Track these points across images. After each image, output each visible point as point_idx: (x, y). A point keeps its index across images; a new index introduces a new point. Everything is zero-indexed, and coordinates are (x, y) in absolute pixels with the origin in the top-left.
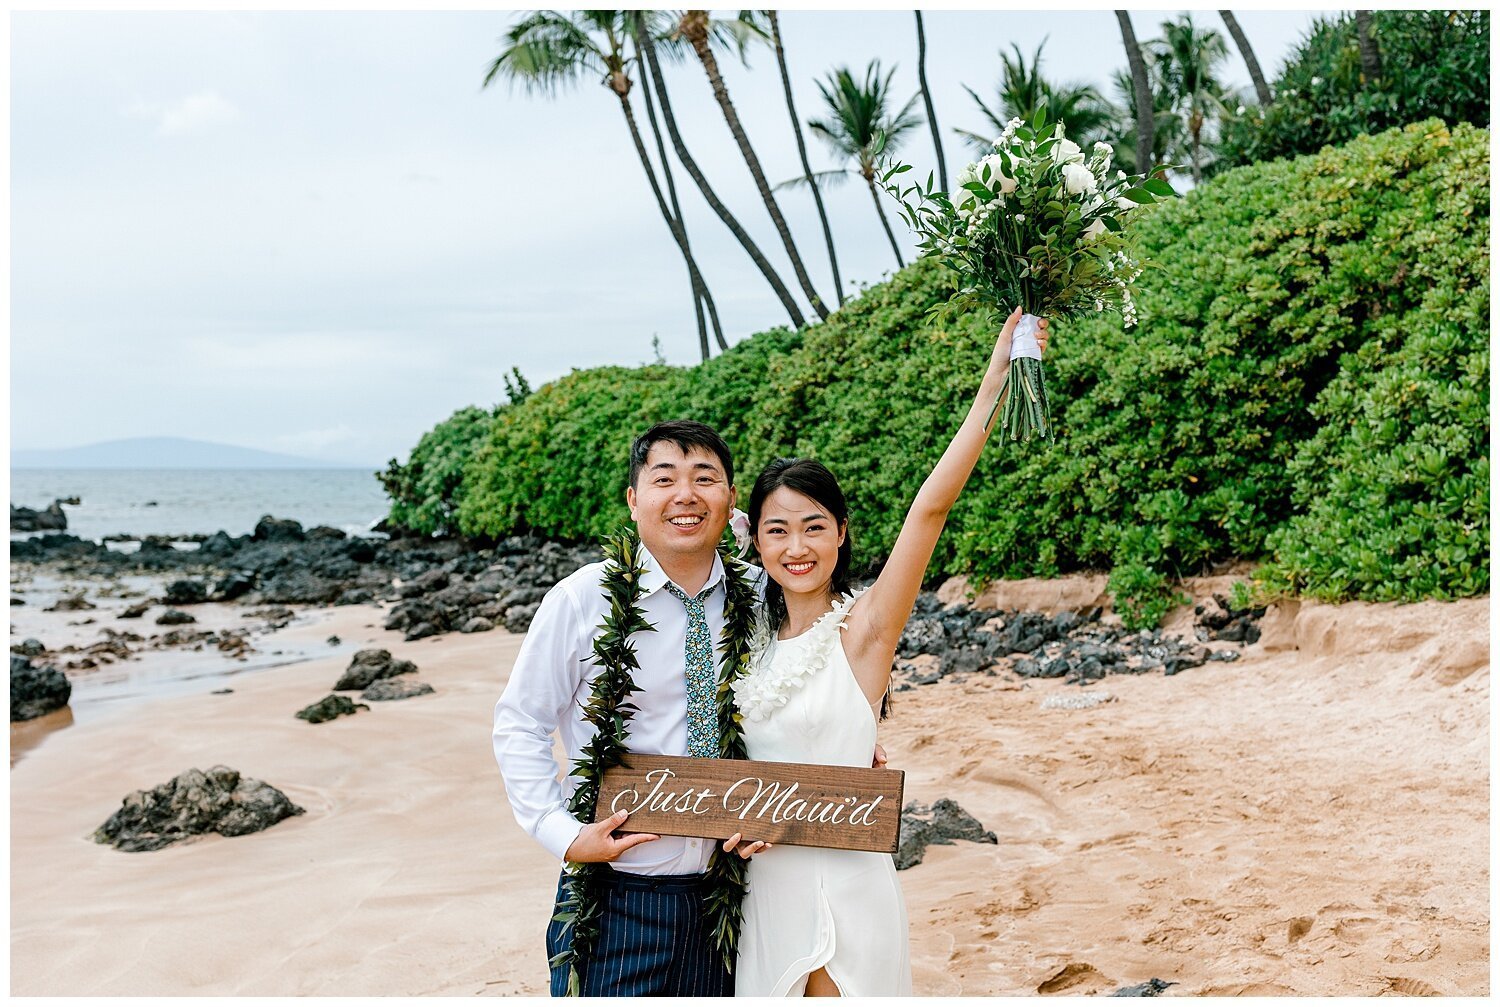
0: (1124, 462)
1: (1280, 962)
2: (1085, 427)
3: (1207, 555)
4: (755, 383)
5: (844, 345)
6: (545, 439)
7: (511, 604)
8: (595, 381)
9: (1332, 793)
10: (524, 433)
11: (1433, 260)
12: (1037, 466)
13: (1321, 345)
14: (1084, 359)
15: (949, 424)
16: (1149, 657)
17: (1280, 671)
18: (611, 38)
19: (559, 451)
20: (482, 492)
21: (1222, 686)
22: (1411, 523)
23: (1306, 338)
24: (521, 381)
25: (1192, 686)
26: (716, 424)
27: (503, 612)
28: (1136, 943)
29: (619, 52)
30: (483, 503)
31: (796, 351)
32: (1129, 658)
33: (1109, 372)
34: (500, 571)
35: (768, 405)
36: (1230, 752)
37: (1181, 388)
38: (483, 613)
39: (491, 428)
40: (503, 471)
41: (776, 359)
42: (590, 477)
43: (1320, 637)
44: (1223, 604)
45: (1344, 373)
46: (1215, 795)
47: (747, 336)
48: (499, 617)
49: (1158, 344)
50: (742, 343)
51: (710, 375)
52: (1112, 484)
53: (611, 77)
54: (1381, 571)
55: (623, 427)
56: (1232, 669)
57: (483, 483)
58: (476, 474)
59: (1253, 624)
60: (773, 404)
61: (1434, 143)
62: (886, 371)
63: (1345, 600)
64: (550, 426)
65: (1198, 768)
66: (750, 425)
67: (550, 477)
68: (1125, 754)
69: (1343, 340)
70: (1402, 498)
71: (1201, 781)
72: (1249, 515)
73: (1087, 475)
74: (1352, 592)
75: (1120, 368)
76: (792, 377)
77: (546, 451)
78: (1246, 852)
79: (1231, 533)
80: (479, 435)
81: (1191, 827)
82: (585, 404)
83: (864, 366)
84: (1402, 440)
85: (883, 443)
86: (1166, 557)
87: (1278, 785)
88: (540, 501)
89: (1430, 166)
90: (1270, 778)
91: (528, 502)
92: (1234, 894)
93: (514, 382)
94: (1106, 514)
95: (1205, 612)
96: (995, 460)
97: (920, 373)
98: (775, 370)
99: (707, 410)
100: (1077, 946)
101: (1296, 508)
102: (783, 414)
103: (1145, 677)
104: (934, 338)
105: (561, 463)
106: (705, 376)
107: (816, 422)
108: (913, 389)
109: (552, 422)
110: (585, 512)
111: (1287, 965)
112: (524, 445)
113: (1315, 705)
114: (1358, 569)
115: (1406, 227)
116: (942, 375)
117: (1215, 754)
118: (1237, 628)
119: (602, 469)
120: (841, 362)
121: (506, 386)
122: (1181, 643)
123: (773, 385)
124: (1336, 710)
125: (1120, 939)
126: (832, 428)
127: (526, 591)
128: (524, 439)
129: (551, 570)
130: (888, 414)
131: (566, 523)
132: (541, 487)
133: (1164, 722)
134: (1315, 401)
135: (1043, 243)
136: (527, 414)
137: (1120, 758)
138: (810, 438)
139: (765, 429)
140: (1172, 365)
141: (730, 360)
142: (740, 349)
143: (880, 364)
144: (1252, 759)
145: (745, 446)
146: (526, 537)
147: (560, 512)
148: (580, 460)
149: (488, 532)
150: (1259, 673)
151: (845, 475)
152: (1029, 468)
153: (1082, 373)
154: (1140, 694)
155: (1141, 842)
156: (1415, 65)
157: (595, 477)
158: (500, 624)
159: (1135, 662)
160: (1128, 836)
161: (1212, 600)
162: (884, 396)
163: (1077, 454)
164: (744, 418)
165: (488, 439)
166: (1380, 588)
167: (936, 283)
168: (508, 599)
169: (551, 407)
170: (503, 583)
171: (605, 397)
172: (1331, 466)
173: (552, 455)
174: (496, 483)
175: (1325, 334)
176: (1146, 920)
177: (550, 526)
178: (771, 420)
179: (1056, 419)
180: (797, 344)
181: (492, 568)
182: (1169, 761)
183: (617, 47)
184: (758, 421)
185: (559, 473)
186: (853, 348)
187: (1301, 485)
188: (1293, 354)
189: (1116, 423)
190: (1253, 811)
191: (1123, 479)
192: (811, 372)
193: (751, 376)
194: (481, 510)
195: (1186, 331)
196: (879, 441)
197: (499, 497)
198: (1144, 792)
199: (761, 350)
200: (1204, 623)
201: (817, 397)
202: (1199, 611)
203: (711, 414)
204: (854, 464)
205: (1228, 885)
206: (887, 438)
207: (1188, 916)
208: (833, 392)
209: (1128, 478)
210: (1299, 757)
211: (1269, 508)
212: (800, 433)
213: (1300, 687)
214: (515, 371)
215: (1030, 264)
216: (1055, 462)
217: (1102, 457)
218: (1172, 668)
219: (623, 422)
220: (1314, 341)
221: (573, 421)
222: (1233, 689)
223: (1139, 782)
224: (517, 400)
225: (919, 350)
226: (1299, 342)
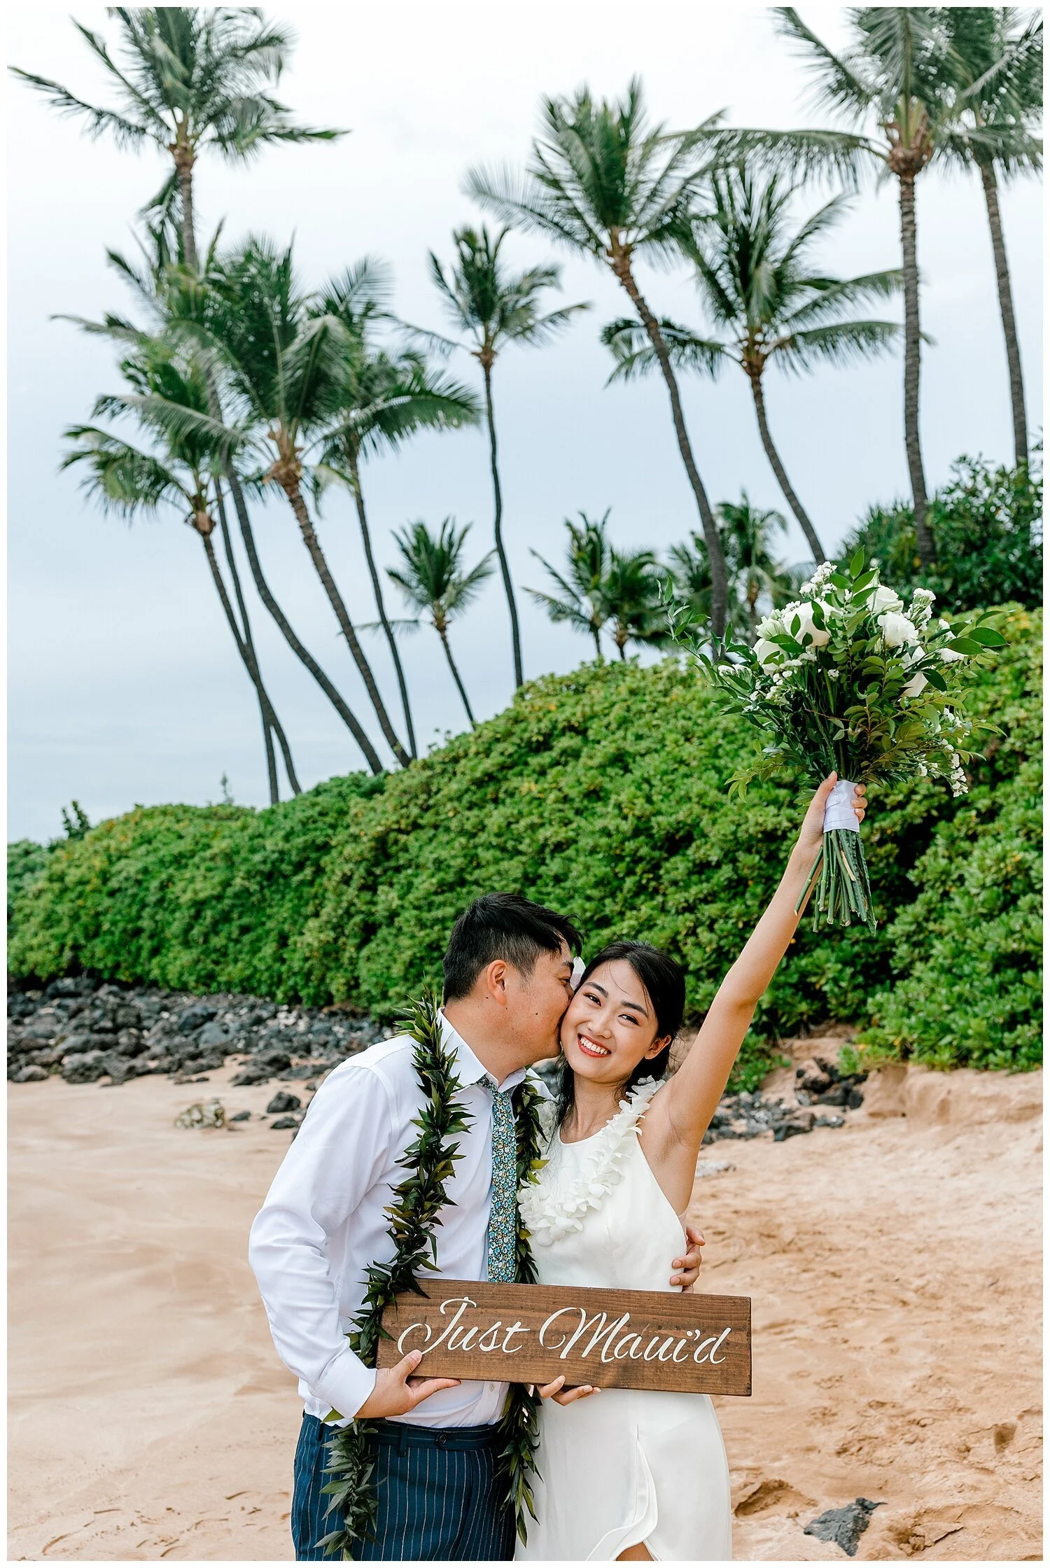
0: (721, 921)
1: (994, 1478)
2: (681, 884)
3: (805, 1017)
4: (333, 827)
5: (429, 794)
6: (105, 877)
7: (69, 1051)
8: (161, 818)
9: (988, 1276)
10: (83, 869)
11: (1025, 736)
12: (633, 922)
13: (916, 813)
14: (681, 816)
15: (540, 877)
16: (753, 1122)
17: (895, 1140)
18: (196, 477)
19: (119, 890)
20: (33, 930)
21: (838, 1155)
22: (1020, 993)
23: (901, 805)
24: (80, 816)
25: (807, 1155)
26: (290, 868)
27: (59, 1061)
28: (830, 1455)
29: (204, 493)
30: (35, 942)
31: (377, 796)
32: (733, 1121)
33: (706, 831)
34: (53, 1015)
35: (348, 850)
36: (871, 1230)
37: (778, 849)
38: (38, 1061)
39: (47, 863)
40: (59, 909)
41: (357, 804)
42: (152, 917)
43: (934, 1105)
44: (824, 1067)
45: (940, 840)
46: (864, 1278)
47: (325, 779)
48: (55, 1066)
49: (754, 806)
50: (319, 786)
51: (285, 817)
52: (710, 942)
53: (194, 516)
54: (992, 1040)
55: (190, 867)
56: (841, 1136)
57: (35, 921)
58: (27, 911)
59: (855, 1088)
60: (354, 849)
61: (1016, 625)
62: (473, 820)
63: (954, 1067)
64: (111, 862)
65: (841, 1246)
66: (328, 869)
67: (109, 916)
68: (761, 1229)
69: (937, 808)
70: (1007, 967)
71: (847, 1261)
72: (847, 977)
73: (684, 932)
74: (962, 1059)
75: (717, 827)
76: (373, 823)
77: (105, 889)
78: (916, 1345)
79: (829, 995)
80: (31, 869)
81: (850, 1314)
82: (149, 842)
83: (451, 814)
84: (1004, 908)
85: (469, 893)
86: (765, 1018)
87: (928, 1267)
88: (97, 941)
89: (1013, 647)
90: (918, 1259)
91: (82, 942)
92: (920, 1395)
93: (73, 816)
94: (704, 973)
95: (806, 1076)
96: (588, 914)
97: (509, 824)
98: (356, 815)
99: (282, 852)
100: (764, 1458)
101: (895, 972)
102: (364, 859)
103: (753, 1142)
104: (524, 789)
105: (121, 902)
106: (281, 818)
107: (398, 870)
108: (503, 839)
109: (114, 859)
110: (144, 954)
111: (1001, 1481)
112: (82, 882)
113: (942, 1178)
114: (966, 1037)
115: (996, 702)
116: (533, 827)
117: (854, 1231)
118: (838, 1093)
119: (165, 909)
120: (426, 809)
121: (64, 820)
122: (783, 1106)
123: (353, 830)
124: (965, 1183)
125: (809, 1449)
126: (416, 876)
127: (83, 1038)
128: (83, 876)
129: (110, 1015)
130: (475, 864)
131: (124, 965)
132: (99, 926)
133: (793, 1195)
134: (914, 867)
135: (863, 702)
136: (87, 850)
137: (755, 1236)
138: (391, 885)
139: (344, 875)
140: (770, 827)
141: (308, 803)
142: (318, 792)
143: (468, 813)
144: (894, 1237)
145: (321, 891)
146: (79, 979)
147: (117, 953)
148: (142, 900)
149: (38, 972)
150: (872, 1141)
151: (429, 924)
152: (626, 924)
153: (678, 831)
154: (755, 1162)
155: (801, 1331)
156: (966, 554)
157: (158, 917)
158: (56, 1073)
159: (740, 1126)
160: (783, 1324)
161: (812, 1063)
162: (471, 845)
163: (673, 911)
164: (322, 863)
165: (43, 874)
166: (991, 1057)
167: (526, 735)
168: (63, 1046)
169: (113, 844)
170: (58, 1028)
171: (171, 836)
172: (931, 932)
173: (112, 894)
174: (50, 921)
175: (920, 802)
176: (833, 1426)
177: (106, 967)
178: (351, 866)
179: (651, 876)
180: (377, 790)
181: (43, 1011)
182: (808, 1239)
183: (202, 487)
184: (335, 865)
185: (120, 912)
186: (439, 796)
187: (903, 950)
188: (888, 821)
189: (714, 881)
190: (910, 1296)
191: (720, 938)
192: (394, 818)
193: (329, 819)
194: (31, 948)
195: (783, 793)
196: (465, 890)
197: (52, 936)
198: (790, 1274)
199: (340, 794)
200: (805, 1087)
201: (400, 844)
202: (800, 1074)
203: (286, 857)
204: (439, 913)
205: (910, 1384)
206: (474, 888)
207: (879, 1421)
208: (417, 840)
209: (726, 937)
210: (941, 1235)
211: (865, 970)
212: (381, 880)
213: (920, 1157)
214: (75, 805)
215: (846, 726)
216: (650, 918)
217: (699, 915)
218: (781, 1134)
219: (191, 862)
220: (909, 808)
221: (137, 859)
222: (851, 1158)
223: (782, 1263)
224: (76, 835)
225: (508, 801)
226: (894, 809)
